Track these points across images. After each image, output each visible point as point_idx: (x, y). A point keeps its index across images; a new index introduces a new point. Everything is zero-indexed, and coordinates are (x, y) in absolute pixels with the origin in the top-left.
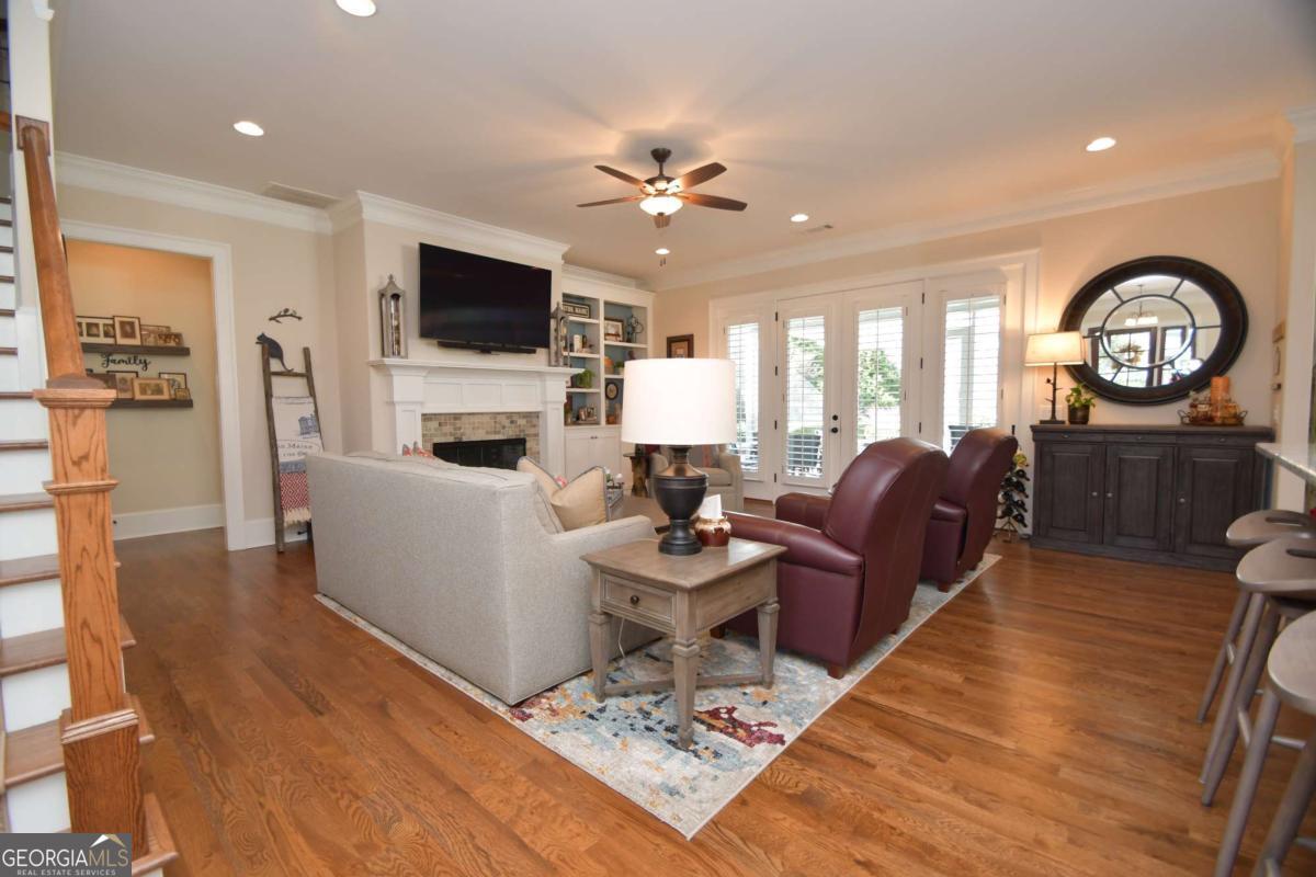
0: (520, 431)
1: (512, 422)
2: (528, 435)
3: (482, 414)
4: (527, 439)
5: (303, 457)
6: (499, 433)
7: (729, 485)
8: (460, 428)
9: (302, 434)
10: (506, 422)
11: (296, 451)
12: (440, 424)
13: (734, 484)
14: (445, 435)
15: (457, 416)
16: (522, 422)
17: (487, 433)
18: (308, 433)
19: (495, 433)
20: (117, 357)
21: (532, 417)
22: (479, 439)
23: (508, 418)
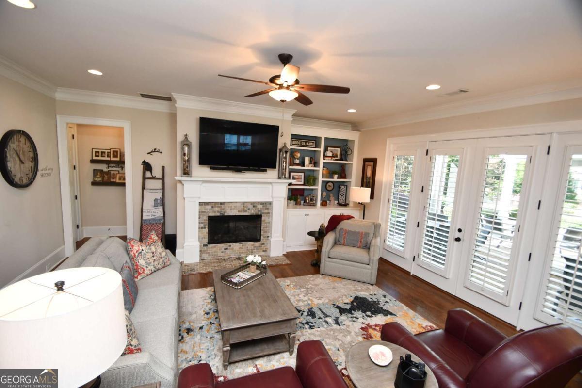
0: (258, 211)
1: (254, 206)
2: (263, 213)
3: (236, 202)
4: (263, 215)
5: (153, 217)
6: (246, 212)
7: (368, 264)
8: (224, 209)
9: (155, 206)
10: (250, 206)
11: (150, 214)
12: (212, 207)
13: (371, 264)
14: (215, 212)
15: (222, 203)
16: (260, 206)
17: (239, 212)
18: (157, 206)
19: (244, 211)
20: (112, 165)
21: (267, 205)
22: (234, 215)
23: (251, 204)
